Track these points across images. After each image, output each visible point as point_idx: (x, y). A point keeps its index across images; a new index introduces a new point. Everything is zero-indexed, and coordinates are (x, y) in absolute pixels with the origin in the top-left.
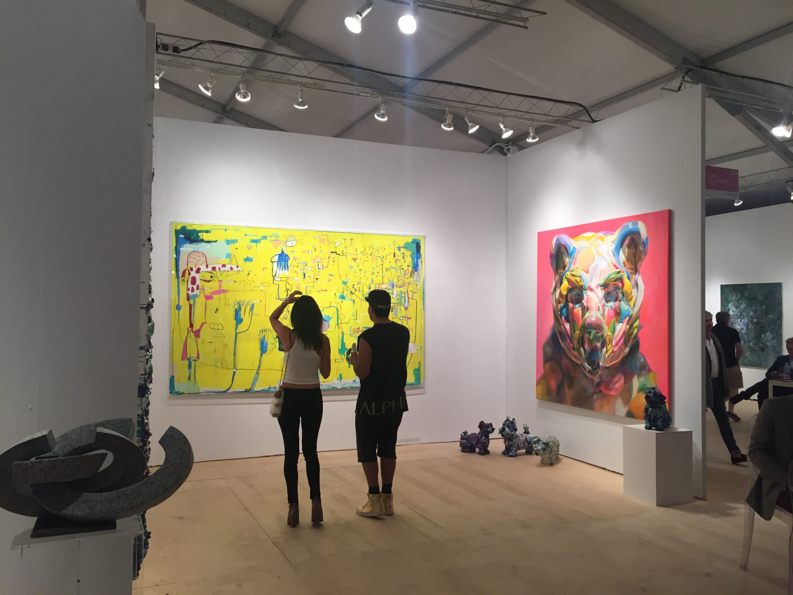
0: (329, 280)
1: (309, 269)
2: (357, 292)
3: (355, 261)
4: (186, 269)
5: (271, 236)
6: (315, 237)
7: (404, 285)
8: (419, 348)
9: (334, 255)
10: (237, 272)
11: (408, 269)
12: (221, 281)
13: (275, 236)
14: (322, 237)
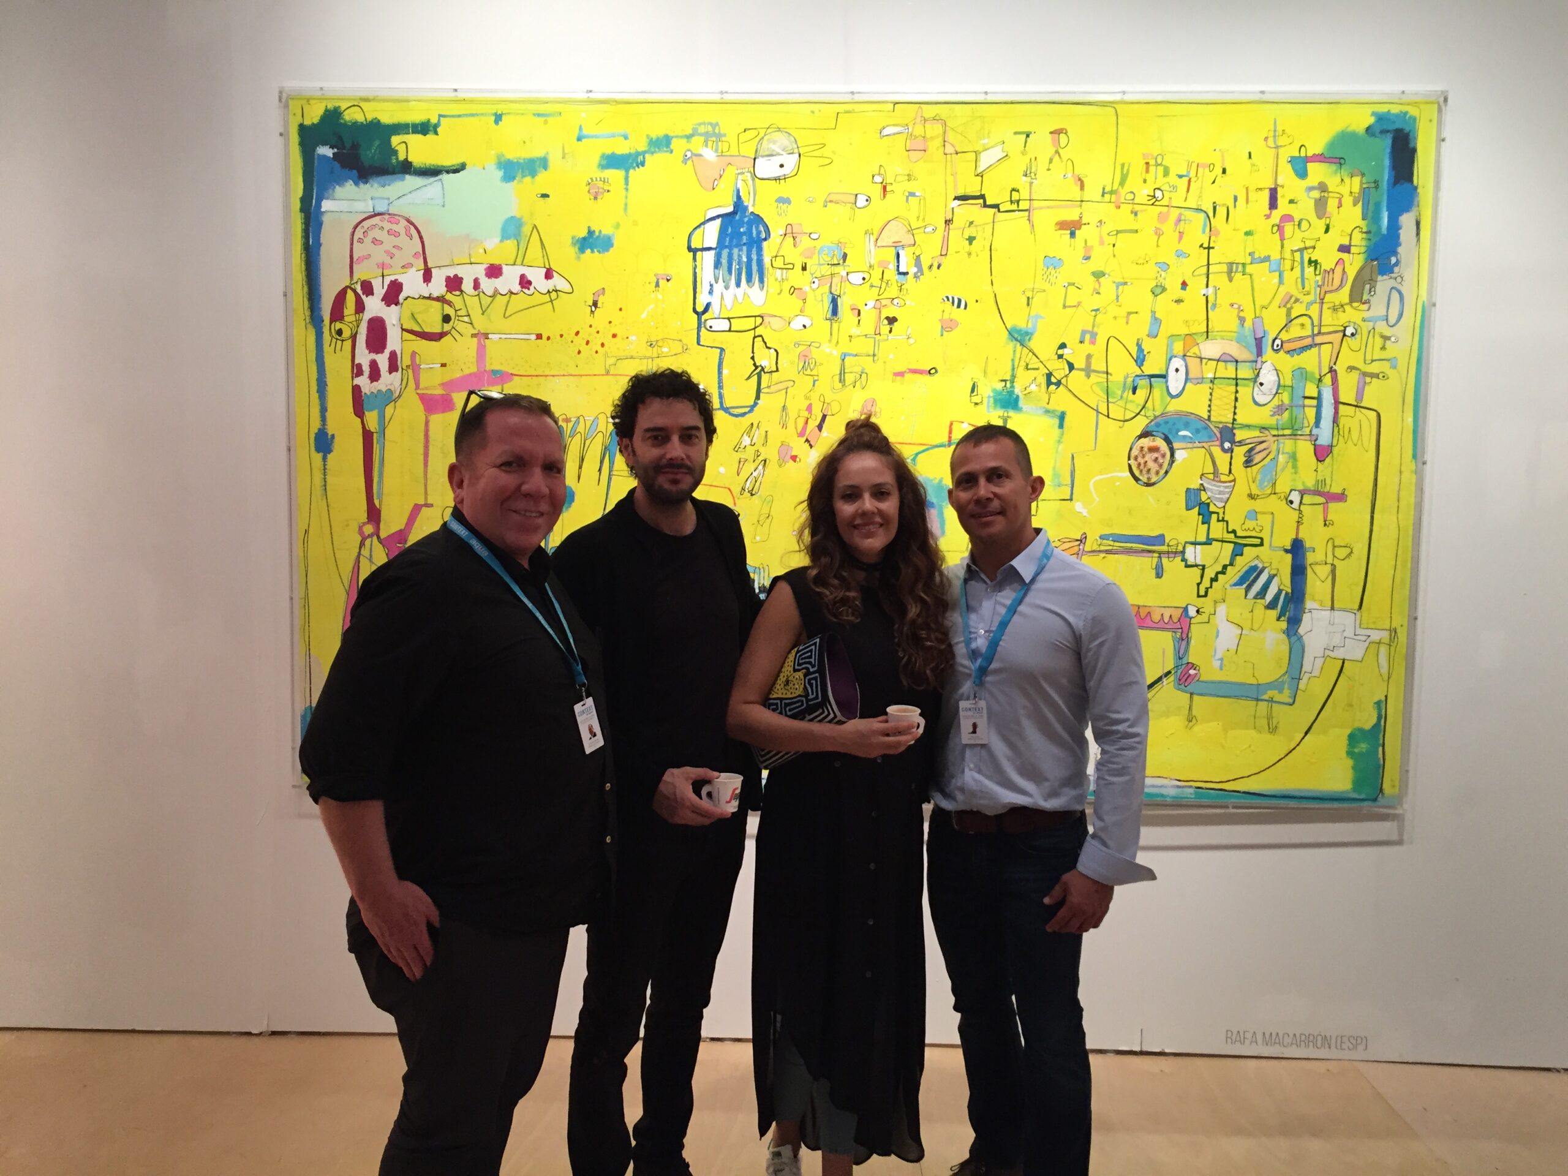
0: (948, 326)
1: (856, 278)
2: (1076, 380)
3: (1073, 235)
4: (347, 287)
5: (689, 137)
6: (886, 132)
7: (1318, 340)
8: (1385, 635)
9: (972, 211)
10: (547, 298)
11: (1340, 261)
12: (486, 336)
13: (707, 135)
14: (918, 130)
